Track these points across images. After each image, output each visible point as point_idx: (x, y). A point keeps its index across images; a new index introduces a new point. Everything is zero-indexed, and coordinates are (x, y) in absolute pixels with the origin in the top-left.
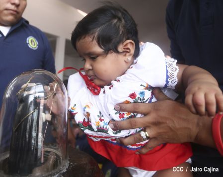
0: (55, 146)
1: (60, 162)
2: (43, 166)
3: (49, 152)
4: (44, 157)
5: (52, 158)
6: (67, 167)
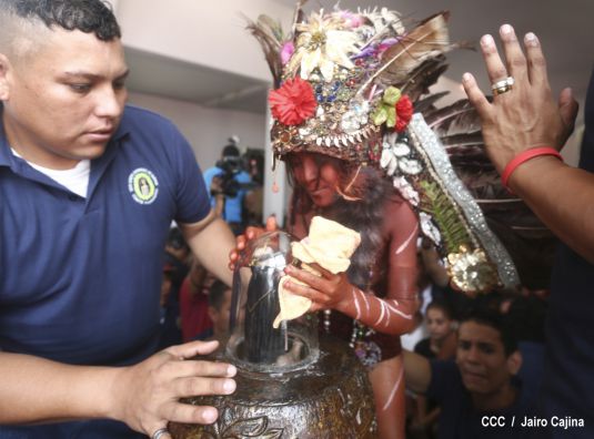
1: (308, 350)
2: (288, 354)
3: (293, 338)
4: (288, 344)
5: (298, 346)
6: (318, 357)
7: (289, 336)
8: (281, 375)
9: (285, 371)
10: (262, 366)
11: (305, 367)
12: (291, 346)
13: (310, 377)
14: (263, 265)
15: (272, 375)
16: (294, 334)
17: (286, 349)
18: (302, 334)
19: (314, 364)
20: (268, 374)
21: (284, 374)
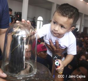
0: (29, 61)
1: (32, 69)
2: (25, 70)
3: (27, 64)
4: (25, 66)
5: (29, 67)
6: (36, 72)
7: (26, 63)
8: (21, 78)
9: (23, 77)
10: (14, 75)
11: (31, 76)
12: (26, 67)
13: (33, 80)
14: (16, 35)
15: (18, 78)
16: (27, 63)
17: (24, 68)
18: (31, 63)
19: (35, 75)
20: (16, 78)
21: (23, 78)
